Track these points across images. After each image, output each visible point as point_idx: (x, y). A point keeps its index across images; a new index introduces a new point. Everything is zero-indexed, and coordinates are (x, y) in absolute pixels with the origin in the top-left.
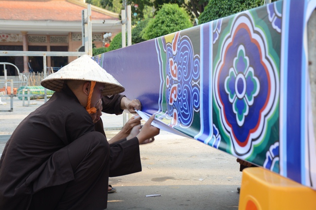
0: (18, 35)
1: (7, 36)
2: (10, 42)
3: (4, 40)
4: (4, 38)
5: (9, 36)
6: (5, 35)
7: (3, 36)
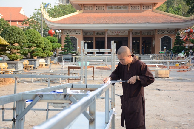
0: (125, 31)
1: (119, 32)
2: (120, 35)
3: (117, 34)
4: (117, 33)
5: (120, 32)
6: (118, 32)
7: (117, 32)
